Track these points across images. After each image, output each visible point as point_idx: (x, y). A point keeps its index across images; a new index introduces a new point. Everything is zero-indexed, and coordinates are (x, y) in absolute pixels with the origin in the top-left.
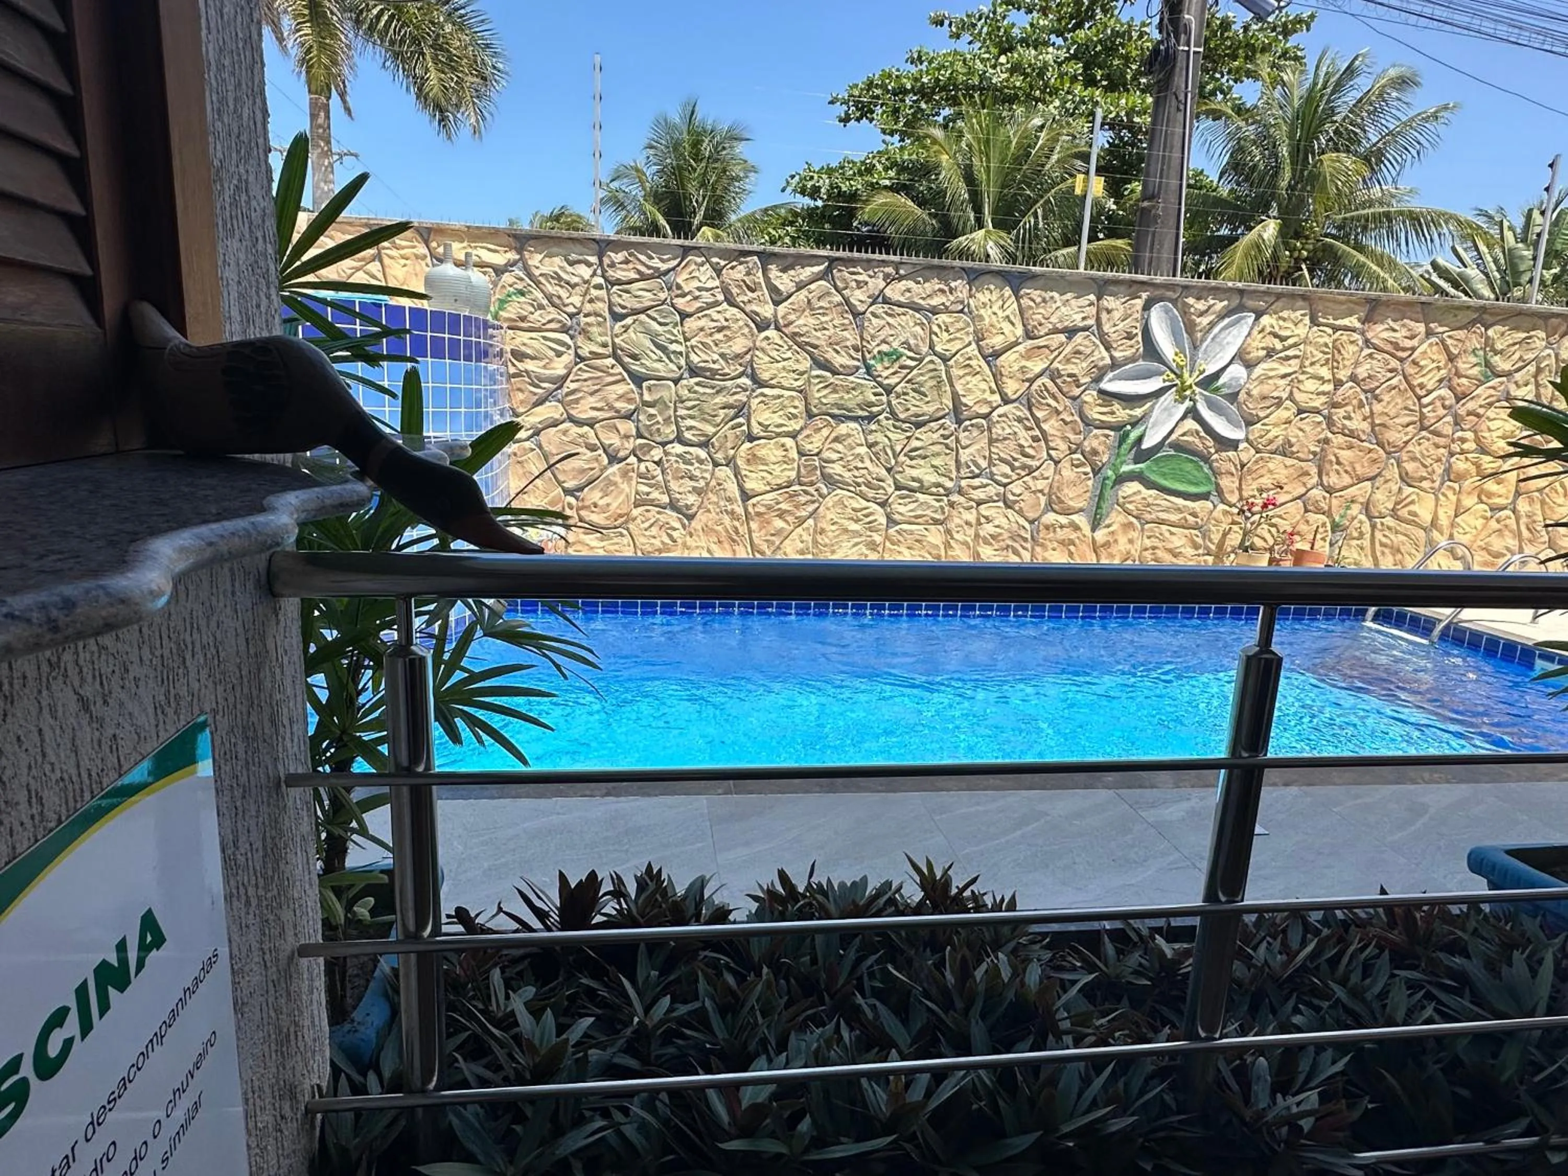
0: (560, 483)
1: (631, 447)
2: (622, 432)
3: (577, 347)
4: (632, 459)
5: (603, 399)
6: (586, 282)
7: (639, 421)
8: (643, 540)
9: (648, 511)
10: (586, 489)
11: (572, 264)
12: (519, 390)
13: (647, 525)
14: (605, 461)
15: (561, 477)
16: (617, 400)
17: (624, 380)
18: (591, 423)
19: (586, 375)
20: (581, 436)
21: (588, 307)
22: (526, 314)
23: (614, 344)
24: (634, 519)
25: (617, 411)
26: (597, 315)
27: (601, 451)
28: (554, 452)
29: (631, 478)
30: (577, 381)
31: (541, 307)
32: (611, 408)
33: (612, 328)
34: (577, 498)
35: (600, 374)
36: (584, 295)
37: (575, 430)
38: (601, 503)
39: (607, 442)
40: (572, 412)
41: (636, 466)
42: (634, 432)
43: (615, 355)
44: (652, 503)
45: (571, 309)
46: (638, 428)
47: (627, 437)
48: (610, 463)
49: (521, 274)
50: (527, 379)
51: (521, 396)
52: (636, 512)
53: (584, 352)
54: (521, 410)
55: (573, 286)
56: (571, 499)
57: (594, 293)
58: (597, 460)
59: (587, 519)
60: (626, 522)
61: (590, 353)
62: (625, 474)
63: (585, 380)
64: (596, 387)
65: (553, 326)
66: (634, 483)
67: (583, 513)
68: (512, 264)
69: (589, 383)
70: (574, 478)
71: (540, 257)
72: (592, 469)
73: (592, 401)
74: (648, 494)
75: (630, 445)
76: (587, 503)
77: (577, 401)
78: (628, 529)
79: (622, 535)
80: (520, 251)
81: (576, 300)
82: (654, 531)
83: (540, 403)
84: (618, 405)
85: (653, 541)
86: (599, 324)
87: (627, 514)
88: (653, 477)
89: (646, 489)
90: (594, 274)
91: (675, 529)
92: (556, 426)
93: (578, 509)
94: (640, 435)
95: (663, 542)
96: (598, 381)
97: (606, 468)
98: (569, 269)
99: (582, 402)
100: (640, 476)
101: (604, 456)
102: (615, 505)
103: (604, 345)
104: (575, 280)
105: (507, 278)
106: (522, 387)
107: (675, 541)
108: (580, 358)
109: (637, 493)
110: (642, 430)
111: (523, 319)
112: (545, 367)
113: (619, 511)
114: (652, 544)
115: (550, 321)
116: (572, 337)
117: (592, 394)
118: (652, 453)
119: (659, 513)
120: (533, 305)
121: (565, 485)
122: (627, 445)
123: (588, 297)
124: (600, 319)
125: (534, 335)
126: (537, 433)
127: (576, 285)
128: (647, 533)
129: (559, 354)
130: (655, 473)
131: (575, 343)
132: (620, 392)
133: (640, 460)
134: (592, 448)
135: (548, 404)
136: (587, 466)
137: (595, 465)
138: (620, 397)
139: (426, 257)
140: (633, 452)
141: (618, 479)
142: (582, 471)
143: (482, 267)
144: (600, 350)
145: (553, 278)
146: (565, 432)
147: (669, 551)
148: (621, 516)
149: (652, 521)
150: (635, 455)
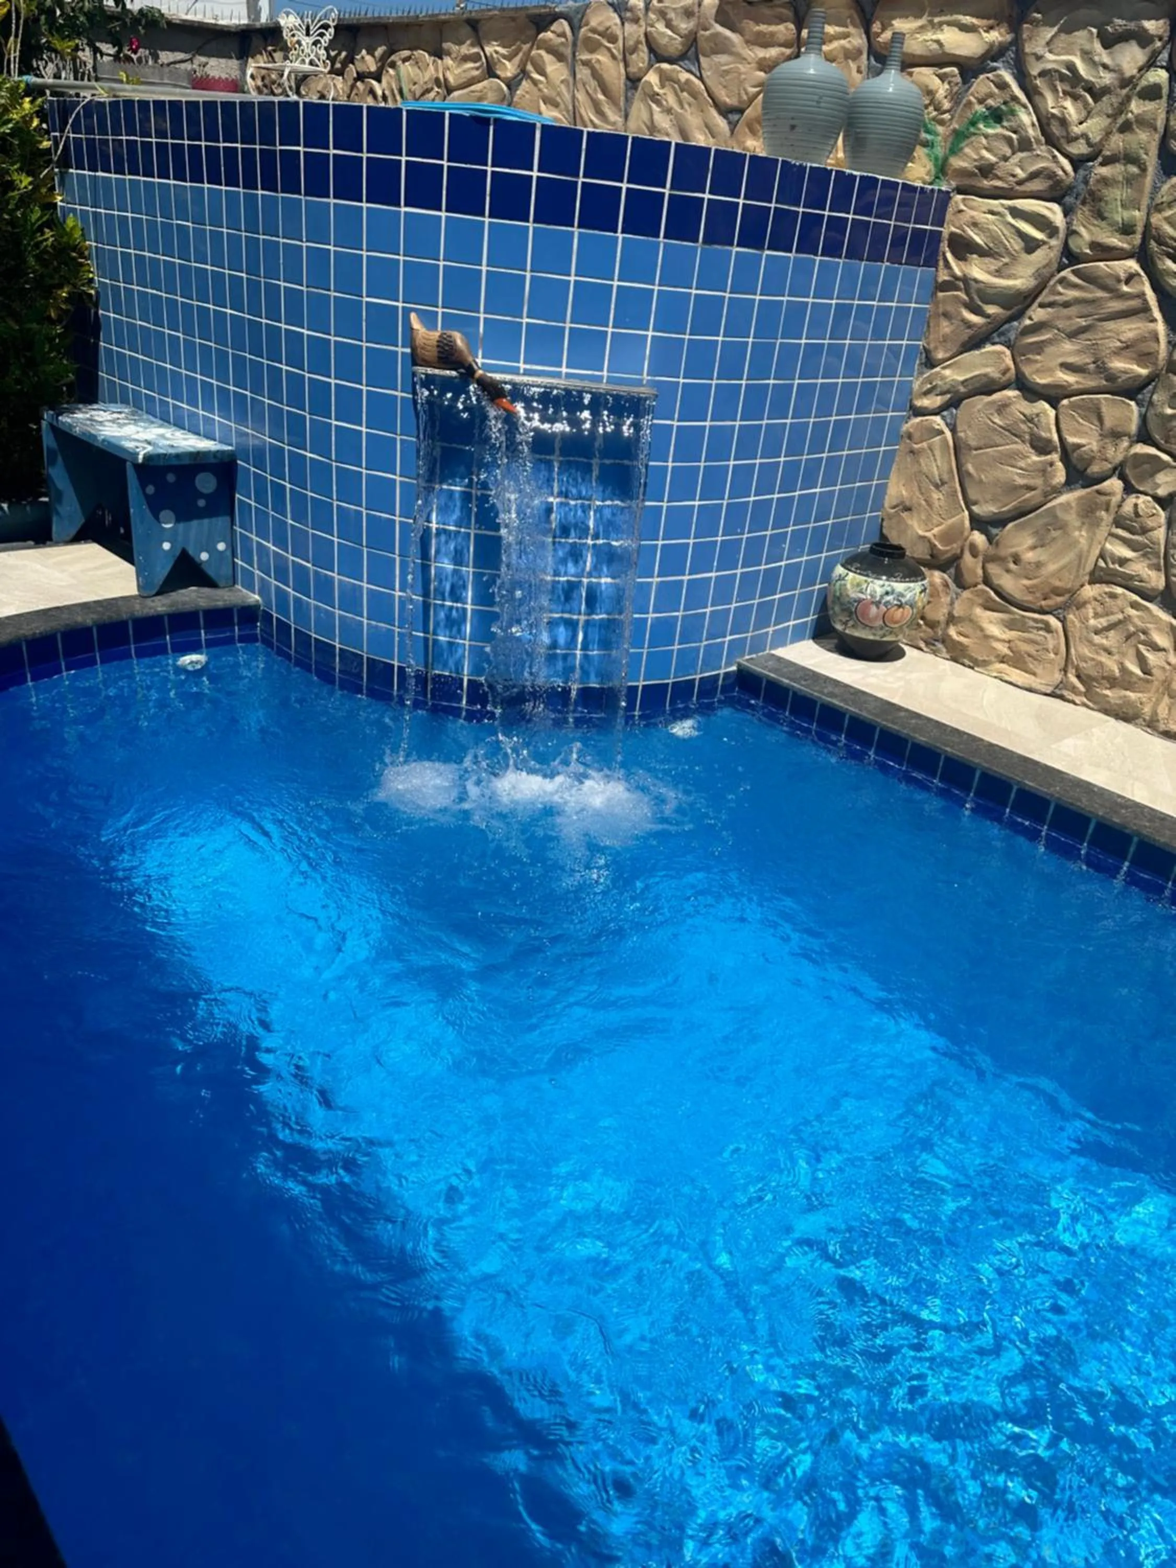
0: (968, 504)
1: (1120, 457)
2: (1108, 423)
3: (1071, 232)
4: (1115, 484)
5: (1094, 348)
6: (1126, 82)
7: (1151, 403)
8: (1086, 651)
9: (1113, 596)
10: (1010, 525)
11: (1109, 42)
12: (946, 315)
13: (1103, 622)
14: (1060, 476)
15: (973, 494)
16: (1117, 353)
17: (1146, 309)
18: (1053, 396)
19: (1072, 294)
20: (1029, 419)
21: (1117, 142)
22: (993, 159)
23: (1148, 226)
24: (1081, 605)
25: (1111, 377)
26: (1130, 158)
27: (1055, 457)
28: (973, 443)
29: (1096, 523)
30: (1051, 305)
31: (1025, 145)
32: (1101, 368)
33: (1156, 189)
34: (990, 539)
35: (1100, 294)
36: (1114, 116)
37: (1022, 407)
38: (1030, 556)
39: (1071, 440)
40: (1027, 370)
41: (1115, 500)
42: (1133, 428)
43: (1143, 256)
44: (1127, 583)
45: (1080, 148)
46: (1144, 419)
47: (1116, 435)
48: (1069, 483)
49: (1008, 78)
50: (962, 295)
51: (946, 327)
52: (1089, 591)
53: (1081, 245)
54: (940, 355)
55: (1097, 93)
56: (978, 538)
57: (1136, 107)
58: (1044, 472)
59: (996, 581)
60: (1065, 607)
61: (1094, 245)
62: (1088, 512)
63: (1066, 305)
64: (1083, 322)
65: (1036, 185)
66: (1103, 532)
67: (993, 569)
68: (995, 54)
69: (1073, 310)
70: (994, 500)
71: (1049, 33)
72: (1030, 488)
73: (1068, 350)
74: (1123, 561)
75: (1117, 452)
76: (1004, 552)
77: (1039, 348)
78: (1063, 621)
79: (1048, 628)
80: (1015, 26)
81: (1094, 127)
82: (1111, 640)
83: (976, 342)
84: (1118, 364)
85: (1104, 658)
86: (1129, 181)
87: (1073, 592)
88: (1144, 531)
89: (1125, 552)
90: (1151, 64)
91: (1156, 648)
92: (990, 393)
93: (988, 559)
94: (1144, 437)
95: (1123, 669)
96: (1089, 309)
97: (1057, 491)
98: (1104, 56)
99: (1050, 350)
100: (1119, 522)
101: (1060, 465)
102: (1052, 567)
103: (1126, 230)
104: (1107, 79)
105: (982, 85)
106: (950, 308)
107: (1146, 671)
108: (1069, 257)
109: (1102, 556)
110: (1152, 425)
111: (986, 170)
112: (998, 273)
113: (1057, 583)
114: (1101, 664)
115: (1033, 176)
116: (1067, 212)
117: (1073, 335)
118: (1161, 478)
119: (1134, 605)
120: (1009, 141)
121: (975, 508)
122: (1110, 452)
123: (1120, 121)
124: (1134, 169)
125: (994, 204)
126: (955, 402)
127: (1106, 91)
128: (1097, 639)
129: (1031, 245)
130: (1150, 523)
131: (1069, 224)
132: (1130, 335)
133: (1129, 489)
134: (1042, 447)
135: (989, 348)
136: (1020, 481)
137: (1038, 482)
138: (1127, 348)
139: (860, 52)
140: (1119, 471)
141: (1072, 518)
142: (1014, 489)
143: (941, 65)
144: (1115, 241)
145: (1063, 78)
146: (1002, 408)
147: (1129, 687)
148: (1057, 592)
149: (1114, 618)
150: (1122, 477)
